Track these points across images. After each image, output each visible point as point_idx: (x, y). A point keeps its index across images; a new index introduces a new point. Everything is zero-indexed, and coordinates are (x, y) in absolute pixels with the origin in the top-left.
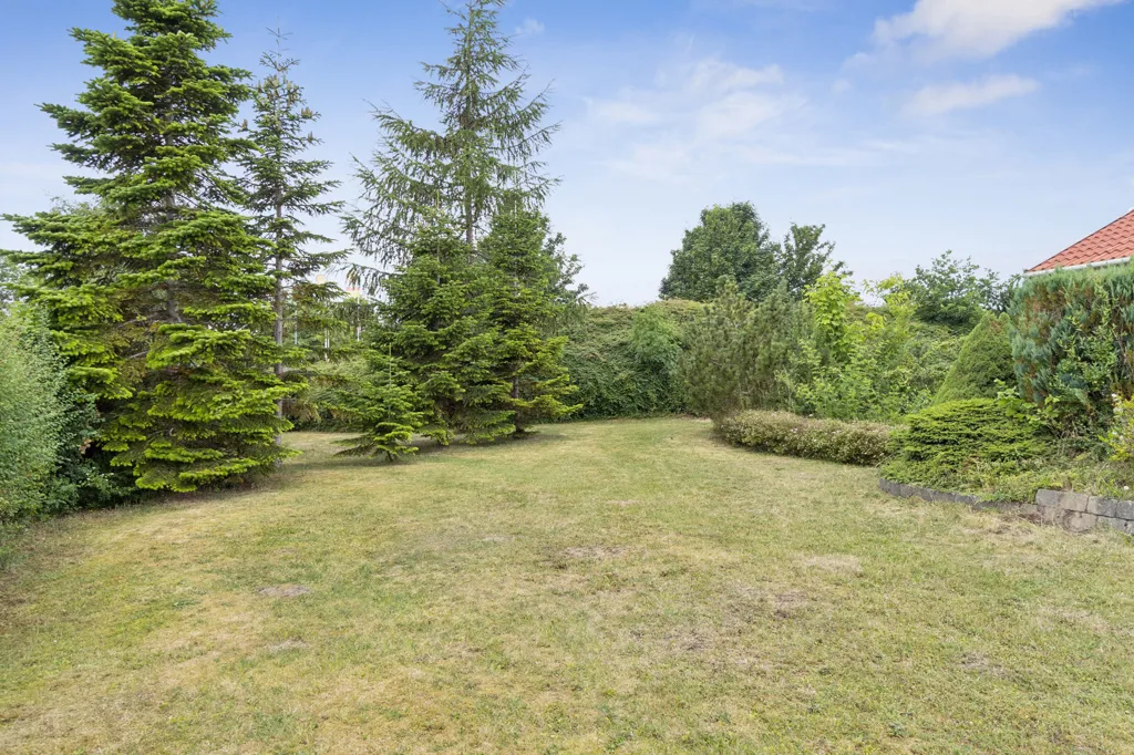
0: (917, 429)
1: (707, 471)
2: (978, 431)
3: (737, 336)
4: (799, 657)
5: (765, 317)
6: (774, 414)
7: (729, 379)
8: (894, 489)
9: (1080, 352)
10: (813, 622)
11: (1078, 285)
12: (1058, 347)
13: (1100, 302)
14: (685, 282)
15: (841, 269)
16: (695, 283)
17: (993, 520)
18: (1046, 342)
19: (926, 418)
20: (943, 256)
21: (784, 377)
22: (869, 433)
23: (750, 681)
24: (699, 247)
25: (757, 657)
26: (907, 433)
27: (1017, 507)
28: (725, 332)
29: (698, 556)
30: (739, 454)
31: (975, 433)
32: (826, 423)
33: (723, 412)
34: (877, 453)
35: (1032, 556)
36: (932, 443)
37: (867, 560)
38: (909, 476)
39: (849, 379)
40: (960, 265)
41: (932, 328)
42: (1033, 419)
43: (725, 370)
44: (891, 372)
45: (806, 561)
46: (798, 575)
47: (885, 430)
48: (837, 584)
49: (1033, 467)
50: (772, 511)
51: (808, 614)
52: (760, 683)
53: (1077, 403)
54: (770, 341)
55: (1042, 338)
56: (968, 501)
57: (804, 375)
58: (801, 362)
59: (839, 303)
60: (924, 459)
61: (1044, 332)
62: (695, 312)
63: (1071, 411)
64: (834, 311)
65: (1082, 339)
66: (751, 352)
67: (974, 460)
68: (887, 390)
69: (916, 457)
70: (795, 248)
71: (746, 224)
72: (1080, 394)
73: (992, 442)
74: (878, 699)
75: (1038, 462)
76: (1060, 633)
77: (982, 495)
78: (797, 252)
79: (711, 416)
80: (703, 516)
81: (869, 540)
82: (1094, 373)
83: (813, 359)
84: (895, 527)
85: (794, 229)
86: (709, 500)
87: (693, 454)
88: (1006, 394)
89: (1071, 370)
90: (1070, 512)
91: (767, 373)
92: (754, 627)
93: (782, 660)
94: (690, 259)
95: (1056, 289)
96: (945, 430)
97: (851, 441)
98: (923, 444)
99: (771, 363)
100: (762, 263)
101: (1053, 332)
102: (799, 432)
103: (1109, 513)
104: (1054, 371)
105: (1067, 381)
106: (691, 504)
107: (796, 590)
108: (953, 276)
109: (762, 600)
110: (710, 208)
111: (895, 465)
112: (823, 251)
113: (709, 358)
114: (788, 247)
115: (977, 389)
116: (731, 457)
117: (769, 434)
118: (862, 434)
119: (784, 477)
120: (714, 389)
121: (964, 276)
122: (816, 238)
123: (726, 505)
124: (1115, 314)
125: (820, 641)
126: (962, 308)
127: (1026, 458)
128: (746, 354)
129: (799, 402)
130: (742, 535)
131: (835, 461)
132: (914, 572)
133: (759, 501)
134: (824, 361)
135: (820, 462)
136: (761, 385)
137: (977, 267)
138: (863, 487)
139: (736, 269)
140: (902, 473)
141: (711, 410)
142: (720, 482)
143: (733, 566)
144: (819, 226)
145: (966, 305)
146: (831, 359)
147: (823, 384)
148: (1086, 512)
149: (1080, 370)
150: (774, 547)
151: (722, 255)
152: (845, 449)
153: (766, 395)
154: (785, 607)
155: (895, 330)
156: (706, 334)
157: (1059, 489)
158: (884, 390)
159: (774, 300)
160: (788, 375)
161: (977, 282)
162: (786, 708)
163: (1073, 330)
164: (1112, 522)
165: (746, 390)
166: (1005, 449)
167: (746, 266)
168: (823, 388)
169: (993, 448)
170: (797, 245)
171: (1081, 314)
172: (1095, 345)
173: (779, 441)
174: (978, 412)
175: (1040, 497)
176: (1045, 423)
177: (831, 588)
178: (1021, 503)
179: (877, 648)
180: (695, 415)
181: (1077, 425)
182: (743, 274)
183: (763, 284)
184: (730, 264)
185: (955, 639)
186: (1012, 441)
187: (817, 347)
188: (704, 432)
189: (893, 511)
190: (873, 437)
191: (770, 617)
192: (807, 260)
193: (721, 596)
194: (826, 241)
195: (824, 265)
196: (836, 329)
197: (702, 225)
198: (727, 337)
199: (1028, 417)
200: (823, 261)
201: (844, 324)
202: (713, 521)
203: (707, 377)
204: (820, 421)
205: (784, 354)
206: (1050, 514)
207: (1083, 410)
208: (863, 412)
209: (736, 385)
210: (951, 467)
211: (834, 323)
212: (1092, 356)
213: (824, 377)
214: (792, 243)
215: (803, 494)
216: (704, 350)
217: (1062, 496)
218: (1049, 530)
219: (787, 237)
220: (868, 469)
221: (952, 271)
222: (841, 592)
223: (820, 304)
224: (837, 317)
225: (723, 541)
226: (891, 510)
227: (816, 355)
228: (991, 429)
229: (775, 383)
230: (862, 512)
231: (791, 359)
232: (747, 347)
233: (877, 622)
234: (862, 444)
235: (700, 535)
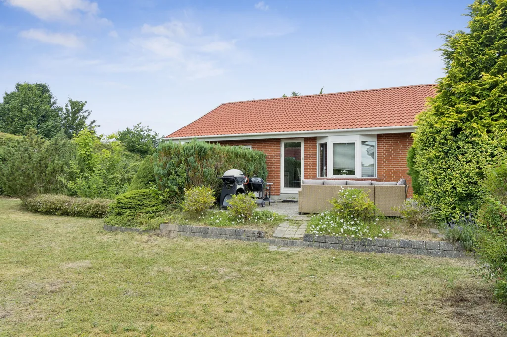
0: (119, 203)
1: (16, 228)
2: (142, 202)
3: (36, 156)
4: (58, 307)
5: (51, 148)
6: (56, 196)
7: (31, 179)
8: (110, 228)
9: (176, 173)
10: (66, 292)
11: (176, 149)
12: (169, 170)
13: (182, 156)
14: (5, 121)
15: (94, 124)
16: (12, 122)
17: (145, 237)
18: (165, 169)
19: (123, 198)
20: (138, 124)
21: (61, 178)
22: (101, 204)
23: (34, 323)
24: (15, 103)
25: (38, 313)
26: (116, 204)
27: (154, 231)
28: (29, 154)
29: (9, 273)
30: (36, 217)
31: (141, 203)
32: (81, 200)
33: (27, 196)
34: (105, 212)
35: (156, 249)
36: (125, 208)
37: (94, 261)
38: (115, 222)
39: (93, 179)
40: (144, 129)
41: (133, 155)
42: (161, 197)
43: (29, 174)
44: (113, 176)
45: (65, 266)
46: (61, 273)
47: (108, 202)
48: (79, 274)
49: (160, 215)
50: (52, 245)
51: (64, 289)
52: (39, 323)
53: (175, 191)
54: (54, 160)
55: (164, 167)
56: (137, 230)
57: (72, 177)
58: (71, 171)
59: (90, 144)
60: (122, 215)
61: (165, 165)
62: (10, 140)
63: (173, 194)
64: (87, 148)
65: (177, 168)
66: (44, 165)
67: (140, 214)
68: (110, 184)
69: (119, 214)
70: (71, 110)
71: (44, 95)
72: (175, 188)
73: (147, 206)
74: (90, 315)
75: (162, 213)
76: (159, 276)
77: (143, 228)
78: (72, 113)
79: (19, 197)
80: (13, 252)
81: (96, 252)
82: (180, 180)
83: (76, 169)
84: (108, 245)
85: (70, 101)
86: (17, 243)
87: (8, 219)
88: (153, 188)
89: (173, 179)
90: (170, 231)
91: (53, 176)
92: (37, 300)
93: (50, 311)
94: (8, 109)
95: (169, 149)
96: (130, 202)
97: (93, 208)
98: (122, 208)
99: (54, 171)
100: (53, 116)
101: (168, 165)
102: (68, 205)
103: (181, 230)
104: (168, 179)
105: (172, 183)
106: (6, 247)
107: (60, 280)
108: (142, 133)
109: (42, 288)
110: (22, 83)
111: (111, 218)
112: (86, 114)
113: (19, 168)
114: (67, 110)
115: (144, 185)
116: (31, 219)
117: (53, 206)
118: (98, 204)
119: (60, 227)
120: (22, 184)
121: (146, 133)
122: (82, 107)
123: (26, 245)
124: (186, 160)
125: (68, 299)
126: (145, 147)
127: (158, 212)
128: (41, 166)
129: (69, 190)
130: (35, 259)
131: (86, 217)
132: (112, 263)
133: (45, 241)
134: (82, 171)
135: (79, 218)
136: (50, 182)
137: (151, 130)
138: (97, 229)
139: (37, 118)
140: (113, 221)
141: (20, 194)
142: (24, 233)
143: (29, 274)
144: (84, 102)
145: (147, 146)
146: (86, 170)
147: (81, 182)
148: (175, 231)
149: (176, 179)
150: (51, 262)
151: (29, 109)
152: (90, 211)
153: (52, 187)
154: (53, 288)
155: (115, 157)
156: (18, 155)
157: (167, 223)
158: (109, 184)
159: (57, 140)
160: (64, 177)
161: (151, 137)
162: (50, 330)
163: (174, 165)
164: (182, 233)
165: (41, 184)
166: (151, 209)
167: (44, 116)
168: (81, 183)
169: (147, 209)
170: (72, 109)
171: (176, 159)
172: (180, 171)
173: (59, 209)
174: (143, 195)
175: (161, 227)
176: (165, 199)
177: (76, 276)
178: (155, 230)
179: (92, 296)
180: (10, 196)
181: (175, 199)
182: (42, 120)
183: (53, 127)
184: (34, 114)
185: (123, 285)
186: (154, 206)
187: (79, 164)
188: (15, 206)
189: (108, 238)
190: (103, 205)
191: (46, 294)
192: (78, 117)
193: (21, 290)
194: (87, 109)
195: (86, 121)
196: (88, 155)
197: (16, 91)
198: (30, 157)
199: (160, 196)
200: (85, 119)
201: (92, 153)
202: (19, 254)
203: (18, 178)
204: (79, 199)
205: (62, 167)
206: (164, 233)
207: (177, 193)
208: (100, 194)
209: (35, 182)
210: (132, 217)
211: (87, 153)
212: (179, 174)
213: (82, 178)
214: (69, 108)
215: (68, 235)
216: (16, 163)
217: (168, 226)
218: (164, 239)
219: (67, 105)
220: (101, 219)
221: (142, 131)
222: (81, 277)
223: (80, 144)
224: (89, 150)
225: (23, 264)
226: (107, 238)
227: (78, 168)
228: (147, 201)
229: (57, 181)
230: (95, 240)
231: (65, 169)
232: (42, 162)
233: (94, 286)
234: (98, 209)
235: (10, 262)
